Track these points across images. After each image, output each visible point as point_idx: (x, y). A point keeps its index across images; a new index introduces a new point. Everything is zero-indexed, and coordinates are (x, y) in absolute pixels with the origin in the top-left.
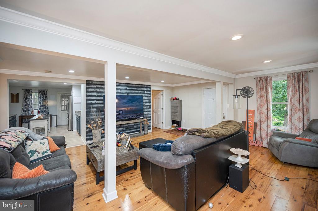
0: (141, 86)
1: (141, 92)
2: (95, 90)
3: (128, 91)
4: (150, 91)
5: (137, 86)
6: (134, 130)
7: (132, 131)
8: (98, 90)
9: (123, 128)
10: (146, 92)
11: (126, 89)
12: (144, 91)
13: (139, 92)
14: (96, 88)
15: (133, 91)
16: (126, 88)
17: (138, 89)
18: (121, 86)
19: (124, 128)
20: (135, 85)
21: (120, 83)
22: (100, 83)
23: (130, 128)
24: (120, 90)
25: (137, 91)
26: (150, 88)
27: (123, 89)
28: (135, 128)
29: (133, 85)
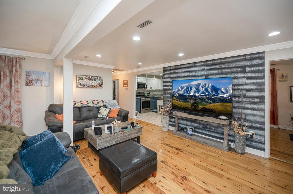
0: (234, 59)
1: (234, 70)
2: (169, 76)
3: (206, 73)
4: (263, 65)
5: (225, 60)
6: (217, 135)
7: (213, 134)
8: (172, 76)
9: (198, 125)
10: (248, 69)
11: (204, 70)
12: (244, 67)
13: (230, 70)
14: (171, 73)
15: (217, 71)
16: (203, 68)
17: (227, 66)
18: (196, 66)
19: (201, 126)
20: (219, 61)
21: (195, 63)
22: (173, 68)
23: (210, 128)
24: (195, 72)
25: (224, 71)
26: (263, 58)
27: (199, 70)
28: (220, 132)
29: (216, 62)
